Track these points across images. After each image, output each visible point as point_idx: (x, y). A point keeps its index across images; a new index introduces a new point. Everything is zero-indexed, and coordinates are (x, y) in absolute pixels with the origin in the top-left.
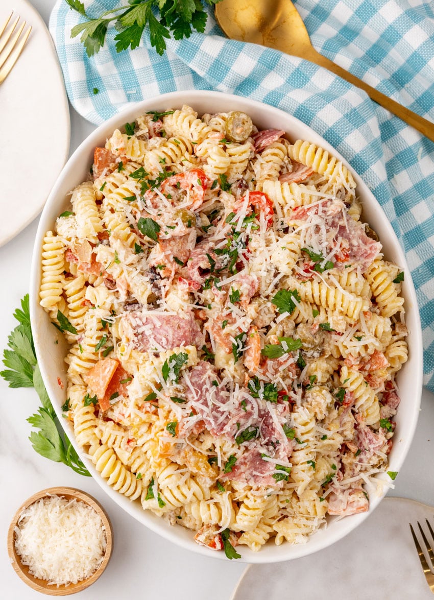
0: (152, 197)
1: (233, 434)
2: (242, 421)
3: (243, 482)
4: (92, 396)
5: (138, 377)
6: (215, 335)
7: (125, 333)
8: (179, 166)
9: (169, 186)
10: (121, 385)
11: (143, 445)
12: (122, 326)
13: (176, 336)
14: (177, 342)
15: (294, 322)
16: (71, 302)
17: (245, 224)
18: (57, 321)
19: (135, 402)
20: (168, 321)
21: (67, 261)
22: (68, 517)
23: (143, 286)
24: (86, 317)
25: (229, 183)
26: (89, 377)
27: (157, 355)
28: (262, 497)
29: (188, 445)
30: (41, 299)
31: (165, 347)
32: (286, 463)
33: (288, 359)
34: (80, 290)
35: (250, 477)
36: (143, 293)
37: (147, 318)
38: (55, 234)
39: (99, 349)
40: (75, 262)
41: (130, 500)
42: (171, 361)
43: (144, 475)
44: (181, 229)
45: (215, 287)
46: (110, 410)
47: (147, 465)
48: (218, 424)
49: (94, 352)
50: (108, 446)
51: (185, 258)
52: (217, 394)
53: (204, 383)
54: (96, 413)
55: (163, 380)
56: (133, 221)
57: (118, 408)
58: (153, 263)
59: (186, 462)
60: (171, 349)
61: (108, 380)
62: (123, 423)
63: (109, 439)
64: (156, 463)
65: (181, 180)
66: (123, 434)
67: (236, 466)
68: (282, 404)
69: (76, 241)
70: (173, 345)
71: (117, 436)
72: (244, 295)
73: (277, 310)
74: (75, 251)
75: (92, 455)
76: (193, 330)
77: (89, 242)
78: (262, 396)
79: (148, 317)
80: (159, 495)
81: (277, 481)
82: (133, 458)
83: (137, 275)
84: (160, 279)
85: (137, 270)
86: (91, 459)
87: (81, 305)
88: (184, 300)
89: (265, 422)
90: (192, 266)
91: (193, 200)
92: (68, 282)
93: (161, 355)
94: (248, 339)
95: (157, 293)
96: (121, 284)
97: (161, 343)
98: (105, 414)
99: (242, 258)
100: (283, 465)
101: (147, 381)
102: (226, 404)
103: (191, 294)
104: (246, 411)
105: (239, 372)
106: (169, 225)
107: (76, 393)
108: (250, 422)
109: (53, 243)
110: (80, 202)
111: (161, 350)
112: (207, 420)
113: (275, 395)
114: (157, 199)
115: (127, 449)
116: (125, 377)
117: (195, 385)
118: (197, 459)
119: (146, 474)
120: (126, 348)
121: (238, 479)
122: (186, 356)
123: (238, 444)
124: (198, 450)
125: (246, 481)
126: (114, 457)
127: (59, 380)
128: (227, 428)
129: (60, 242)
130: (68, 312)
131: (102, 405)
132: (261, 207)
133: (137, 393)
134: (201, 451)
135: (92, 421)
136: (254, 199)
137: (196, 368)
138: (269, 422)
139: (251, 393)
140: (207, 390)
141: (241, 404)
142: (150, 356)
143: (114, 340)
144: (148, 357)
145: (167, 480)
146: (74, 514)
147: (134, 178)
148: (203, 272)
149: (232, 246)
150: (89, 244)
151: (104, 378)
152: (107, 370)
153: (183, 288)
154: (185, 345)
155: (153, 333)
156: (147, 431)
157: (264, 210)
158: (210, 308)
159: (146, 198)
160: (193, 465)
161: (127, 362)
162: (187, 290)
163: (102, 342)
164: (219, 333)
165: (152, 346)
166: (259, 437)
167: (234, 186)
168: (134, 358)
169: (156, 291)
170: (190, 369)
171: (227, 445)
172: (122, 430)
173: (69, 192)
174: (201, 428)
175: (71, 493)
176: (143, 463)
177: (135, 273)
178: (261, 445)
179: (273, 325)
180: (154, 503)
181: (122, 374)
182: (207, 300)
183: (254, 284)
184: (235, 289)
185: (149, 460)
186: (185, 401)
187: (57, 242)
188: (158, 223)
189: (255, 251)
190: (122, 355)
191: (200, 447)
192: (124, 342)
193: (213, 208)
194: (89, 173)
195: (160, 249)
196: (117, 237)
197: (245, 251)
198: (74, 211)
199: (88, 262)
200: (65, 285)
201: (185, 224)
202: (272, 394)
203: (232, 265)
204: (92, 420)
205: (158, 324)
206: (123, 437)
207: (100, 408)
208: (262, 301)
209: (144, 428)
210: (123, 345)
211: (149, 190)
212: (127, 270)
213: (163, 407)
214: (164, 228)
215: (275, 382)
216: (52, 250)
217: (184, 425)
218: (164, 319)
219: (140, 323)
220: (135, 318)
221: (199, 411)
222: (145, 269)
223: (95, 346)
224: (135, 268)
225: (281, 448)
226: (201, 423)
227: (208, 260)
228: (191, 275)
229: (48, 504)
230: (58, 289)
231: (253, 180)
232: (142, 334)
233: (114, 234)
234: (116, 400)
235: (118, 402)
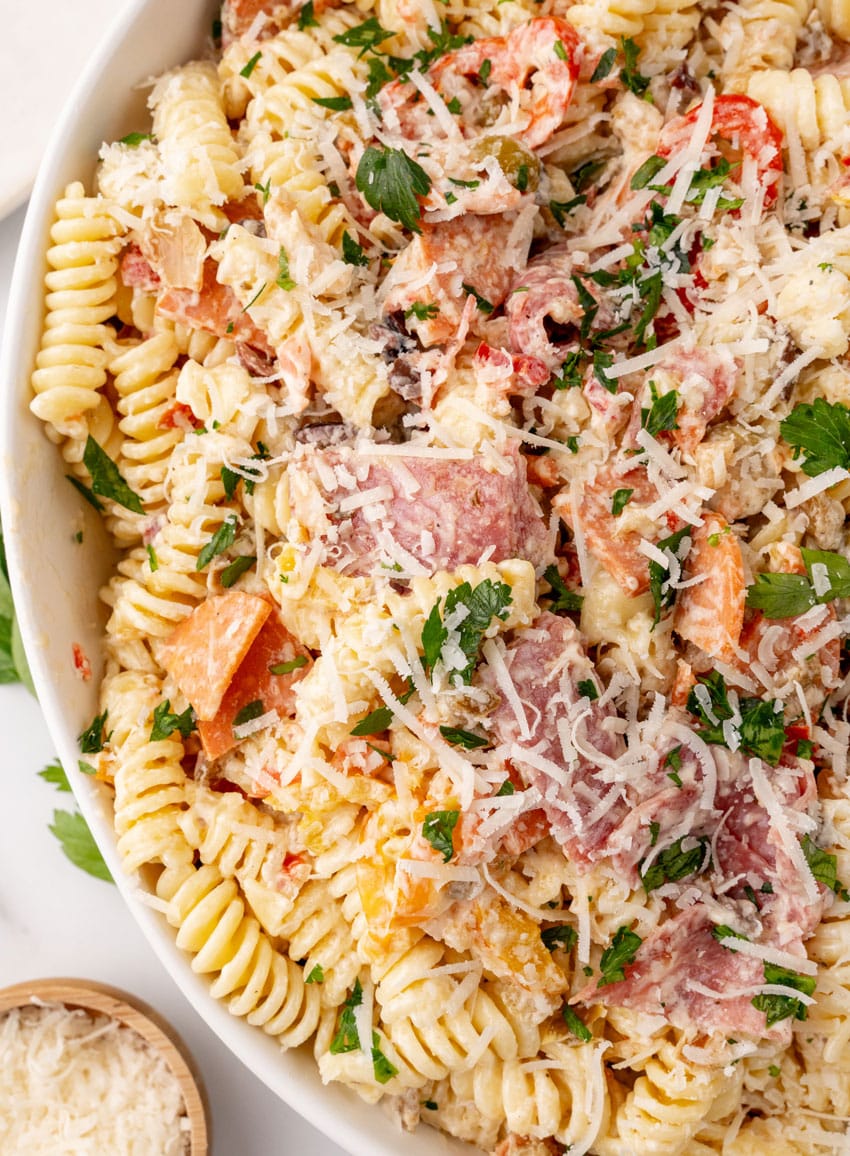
0: (401, 101)
1: (638, 859)
2: (667, 818)
3: (653, 1014)
4: (179, 710)
5: (336, 655)
6: (591, 532)
7: (298, 511)
8: (487, 21)
9: (456, 72)
10: (274, 679)
11: (334, 874)
12: (288, 491)
13: (468, 527)
14: (470, 549)
15: (842, 507)
16: (131, 409)
17: (696, 192)
18: (84, 471)
19: (317, 738)
20: (442, 476)
21: (126, 283)
22: (86, 1073)
23: (362, 368)
24: (174, 460)
25: (644, 75)
26: (172, 648)
27: (401, 588)
28: (716, 1068)
29: (488, 886)
30: (34, 393)
31: (430, 560)
32: (796, 960)
33: (823, 625)
34: (162, 376)
35: (674, 998)
36: (361, 390)
37: (371, 468)
38: (91, 191)
39: (208, 561)
40: (150, 286)
41: (281, 1045)
42: (451, 607)
43: (331, 970)
44: (495, 191)
45: (596, 381)
46: (232, 756)
47: (342, 939)
48: (590, 824)
49: (193, 568)
50: (219, 872)
51: (497, 292)
52: (590, 723)
53: (555, 686)
54: (189, 763)
55: (418, 666)
56: (338, 173)
57: (260, 750)
58: (399, 299)
59: (476, 941)
60: (450, 570)
61: (233, 658)
62: (276, 802)
63: (224, 848)
64: (376, 938)
65: (496, 55)
66: (272, 836)
67: (639, 963)
68: (793, 767)
69: (157, 220)
70: (454, 556)
71: (251, 841)
72: (691, 411)
73: (794, 466)
74: (152, 251)
75: (168, 899)
76: (521, 511)
77: (198, 223)
78: (734, 739)
79: (375, 462)
80: (376, 1039)
81: (770, 1021)
82: (299, 915)
83: (346, 332)
84: (417, 352)
85: (344, 317)
86: (163, 911)
87: (162, 422)
88: (497, 416)
89: (731, 821)
90: (527, 312)
91: (530, 118)
92: (124, 348)
93: (414, 585)
94: (696, 552)
95: (405, 392)
96: (291, 358)
97: (414, 549)
98: (217, 766)
99: (674, 304)
100: (788, 966)
101: (365, 671)
102: (621, 759)
103: (516, 401)
104: (680, 785)
105: (660, 656)
106: (457, 177)
107: (130, 696)
108: (689, 820)
109: (83, 216)
110: (177, 104)
111: (413, 570)
112: (555, 810)
113: (775, 741)
114: (418, 112)
115: (281, 885)
116: (287, 653)
117: (525, 692)
118: (512, 933)
119: (337, 969)
120: (298, 559)
121: (636, 1004)
122: (505, 592)
123: (648, 891)
124: (514, 902)
125: (662, 1011)
126: (236, 907)
127: (77, 653)
128: (621, 840)
129: (108, 216)
130: (120, 445)
131: (209, 739)
132: (746, 144)
133: (330, 706)
134: (525, 908)
135: (174, 789)
136: (729, 116)
137: (529, 634)
138: (742, 824)
139: (697, 726)
140: (562, 710)
141: (665, 762)
142: (377, 588)
143: (259, 538)
144: (373, 593)
145: (408, 999)
146: (105, 1066)
147: (349, 44)
148: (558, 332)
149: (646, 265)
150: (197, 228)
151: (219, 654)
152: (233, 628)
153: (492, 377)
154: (496, 558)
155: (389, 517)
156: (351, 832)
157: (754, 155)
158: (573, 447)
159: (384, 104)
160: (497, 953)
161: (300, 605)
162: (508, 385)
163: (221, 538)
164: (602, 527)
165: (383, 556)
166: (710, 868)
167: (657, 83)
168: (324, 594)
169: (402, 385)
170: (509, 637)
171: (613, 892)
172: (269, 821)
173: (144, 79)
174: (533, 835)
175: (104, 1005)
176: (330, 934)
177: (339, 326)
178: (715, 896)
179: (773, 512)
180: (359, 1064)
181: (277, 646)
182: (564, 425)
183: (722, 379)
184: (664, 391)
185: (350, 924)
186: (486, 743)
187: (97, 216)
188: (425, 169)
189: (723, 278)
190: (284, 580)
191: (522, 894)
192: (293, 540)
193: (585, 151)
194: (210, 40)
195: (422, 256)
196: (288, 205)
197: (688, 280)
198: (156, 129)
199: (190, 286)
200: (113, 358)
201: (510, 176)
202: (764, 734)
203: (644, 323)
204: (173, 784)
205: (409, 486)
206: (269, 847)
207: (201, 748)
208: (744, 434)
209: (343, 823)
210: (292, 550)
211: (394, 82)
212: (316, 315)
213: (409, 757)
214: (442, 185)
215: (776, 695)
216: (79, 240)
217: (480, 822)
218: (429, 469)
219: (348, 481)
220: (333, 466)
221: (533, 779)
222: (369, 317)
223: (197, 552)
224: (341, 309)
225: (780, 907)
226: (535, 818)
227: (575, 293)
228: (520, 339)
229: (31, 1028)
230: (91, 366)
231: (711, 75)
232: (353, 516)
233: (281, 195)
234: (256, 724)
235: (261, 732)
